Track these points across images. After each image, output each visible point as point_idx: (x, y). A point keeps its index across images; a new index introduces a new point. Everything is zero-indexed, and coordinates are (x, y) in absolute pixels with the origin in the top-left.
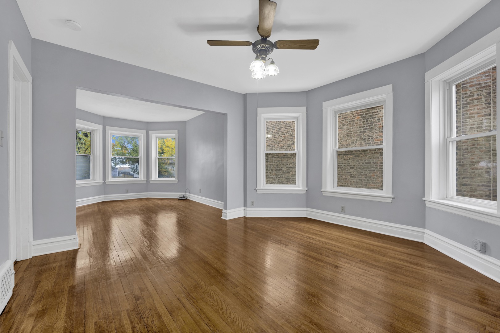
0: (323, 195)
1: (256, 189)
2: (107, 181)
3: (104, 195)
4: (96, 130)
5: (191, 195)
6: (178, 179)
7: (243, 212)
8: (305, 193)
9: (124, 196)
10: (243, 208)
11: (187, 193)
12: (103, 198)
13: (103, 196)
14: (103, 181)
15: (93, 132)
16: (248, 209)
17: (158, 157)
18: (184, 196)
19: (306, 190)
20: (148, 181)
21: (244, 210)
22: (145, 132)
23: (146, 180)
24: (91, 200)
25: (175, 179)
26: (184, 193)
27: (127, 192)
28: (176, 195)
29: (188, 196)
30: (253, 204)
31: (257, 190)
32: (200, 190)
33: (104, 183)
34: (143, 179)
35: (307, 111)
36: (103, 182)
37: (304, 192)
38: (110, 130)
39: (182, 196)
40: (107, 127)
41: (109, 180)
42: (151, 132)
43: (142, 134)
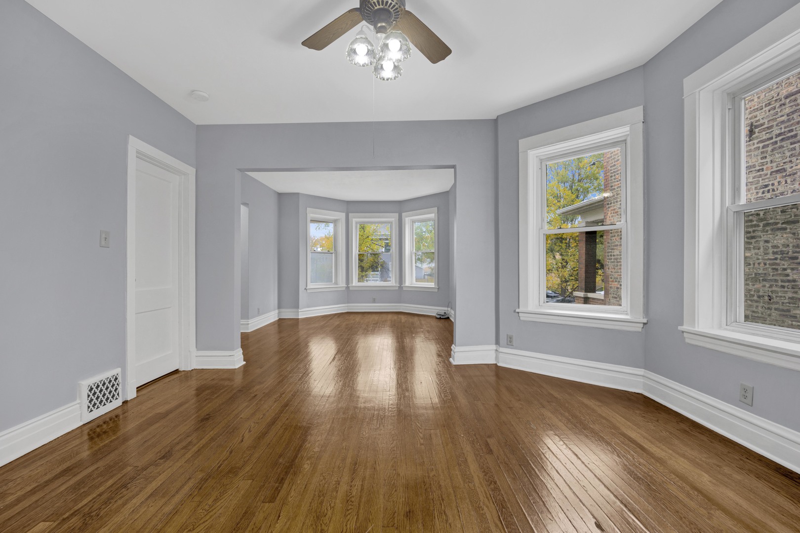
0: (687, 341)
1: (517, 310)
2: (350, 285)
3: (348, 303)
4: (338, 219)
5: (452, 311)
7: (493, 354)
8: (640, 330)
9: (364, 307)
10: (494, 347)
11: (450, 309)
12: (346, 308)
13: (346, 305)
16: (501, 349)
17: (414, 251)
18: (445, 313)
19: (645, 324)
20: (400, 287)
21: (496, 350)
22: (397, 215)
23: (398, 285)
24: (322, 310)
25: (434, 284)
26: (446, 309)
27: (374, 301)
28: (433, 310)
29: (450, 313)
30: (511, 342)
31: (518, 313)
33: (348, 288)
34: (394, 285)
35: (644, 117)
36: (346, 287)
37: (638, 328)
38: (354, 218)
39: (443, 313)
40: (350, 215)
41: (354, 285)
42: (404, 214)
43: (393, 218)
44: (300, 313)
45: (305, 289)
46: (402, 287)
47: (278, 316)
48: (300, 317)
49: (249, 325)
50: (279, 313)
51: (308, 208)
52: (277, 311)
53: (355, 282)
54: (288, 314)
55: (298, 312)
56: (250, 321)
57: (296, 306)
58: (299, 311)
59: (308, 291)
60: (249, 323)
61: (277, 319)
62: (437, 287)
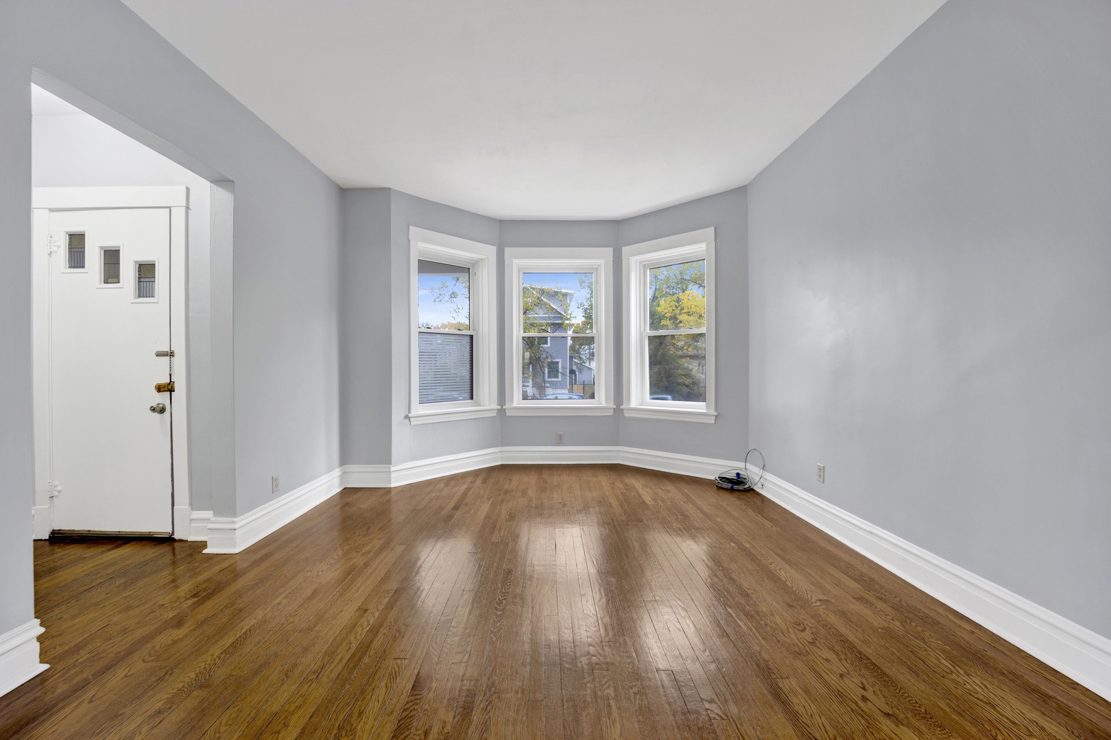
2: (507, 406)
3: (503, 445)
4: (482, 260)
5: (768, 476)
6: (716, 410)
11: (749, 466)
12: (499, 456)
13: (499, 449)
14: (499, 407)
15: (474, 267)
17: (649, 332)
18: (738, 475)
20: (618, 410)
22: (609, 251)
23: (612, 406)
25: (707, 407)
26: (741, 465)
27: (560, 441)
28: (709, 467)
29: (757, 479)
32: (822, 470)
33: (502, 412)
34: (604, 405)
36: (498, 410)
38: (516, 258)
39: (732, 475)
40: (507, 251)
41: (515, 405)
42: (625, 250)
43: (599, 260)
44: (393, 475)
45: (407, 417)
46: (623, 409)
47: (342, 482)
48: (393, 485)
49: (238, 533)
50: (343, 476)
51: (411, 228)
52: (337, 472)
53: (516, 401)
54: (364, 477)
55: (390, 472)
56: (240, 522)
57: (384, 457)
58: (392, 469)
59: (414, 422)
60: (236, 526)
61: (337, 490)
62: (716, 414)
